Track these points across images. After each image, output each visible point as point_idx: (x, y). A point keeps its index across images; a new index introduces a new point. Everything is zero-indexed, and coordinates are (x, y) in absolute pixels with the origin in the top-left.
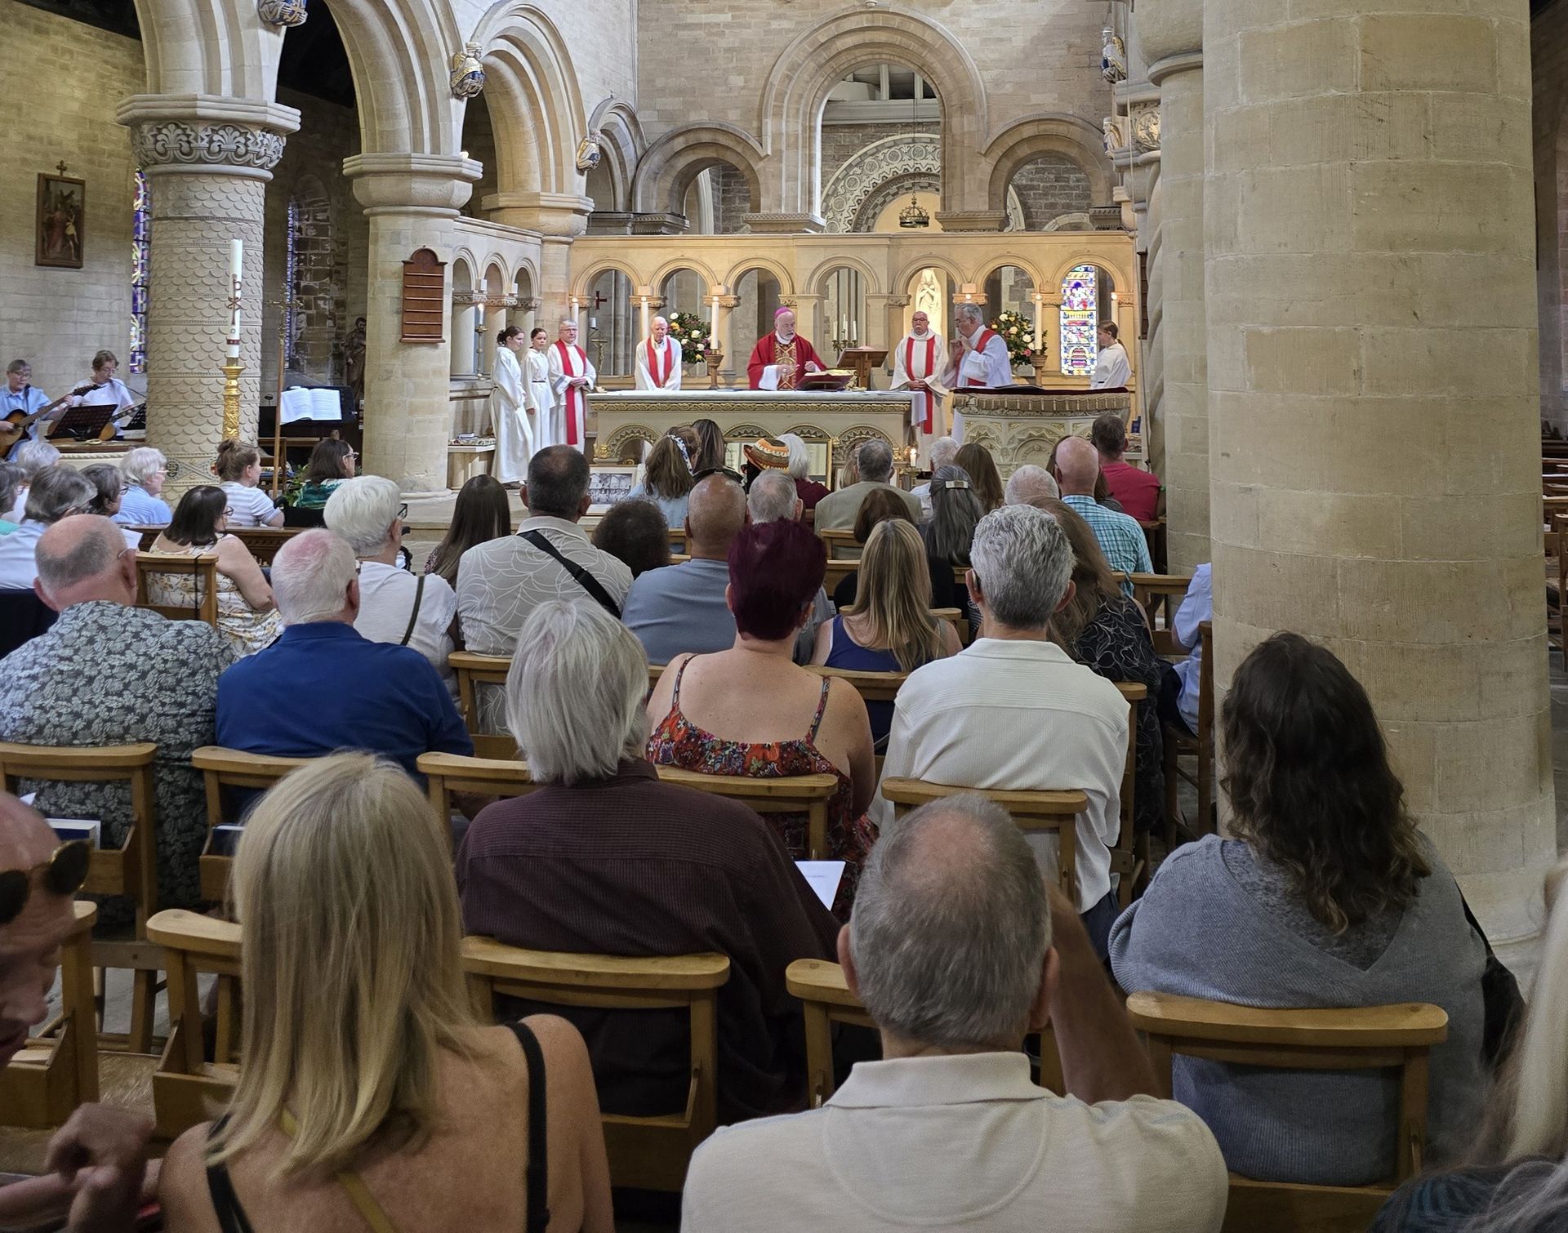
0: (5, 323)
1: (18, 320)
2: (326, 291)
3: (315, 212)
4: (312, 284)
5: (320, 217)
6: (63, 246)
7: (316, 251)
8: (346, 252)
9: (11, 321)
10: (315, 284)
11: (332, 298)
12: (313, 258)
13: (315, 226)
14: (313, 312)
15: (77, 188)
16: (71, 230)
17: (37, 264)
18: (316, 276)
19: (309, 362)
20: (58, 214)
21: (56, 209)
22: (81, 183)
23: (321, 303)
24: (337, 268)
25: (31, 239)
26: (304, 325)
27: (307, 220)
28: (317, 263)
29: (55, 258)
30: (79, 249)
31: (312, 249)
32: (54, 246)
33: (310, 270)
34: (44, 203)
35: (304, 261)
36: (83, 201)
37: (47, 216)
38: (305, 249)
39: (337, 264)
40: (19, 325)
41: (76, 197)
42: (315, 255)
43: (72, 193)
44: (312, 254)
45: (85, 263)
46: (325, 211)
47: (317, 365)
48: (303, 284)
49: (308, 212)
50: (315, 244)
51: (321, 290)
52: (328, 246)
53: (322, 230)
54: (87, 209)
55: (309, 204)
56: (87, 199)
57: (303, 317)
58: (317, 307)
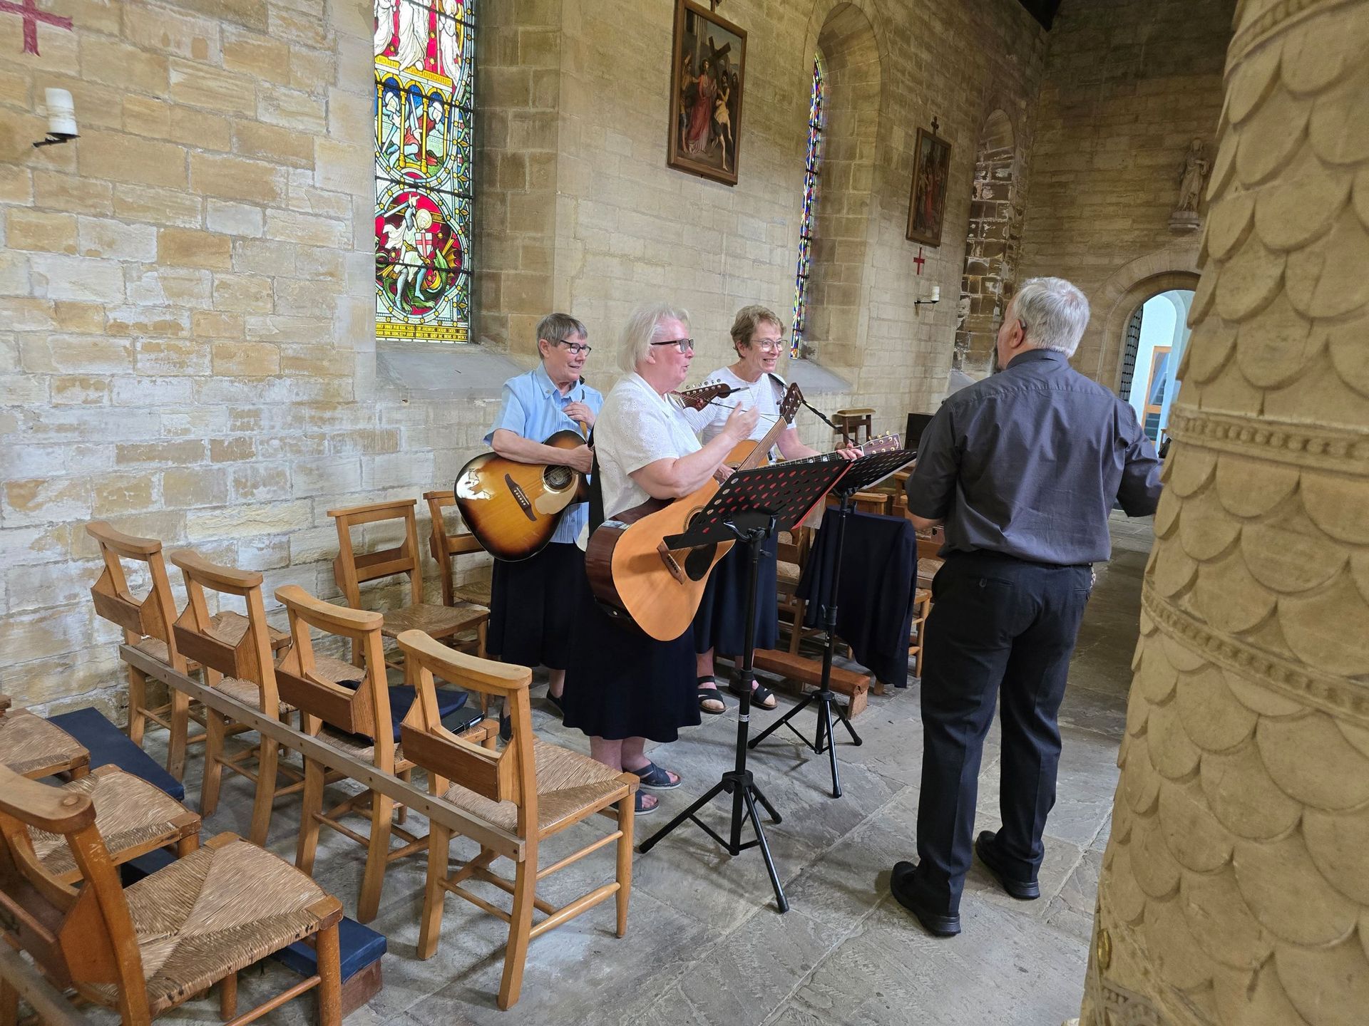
0: (616, 261)
1: (638, 259)
2: (997, 271)
3: (995, 168)
4: (981, 260)
5: (1000, 174)
6: (710, 141)
7: (990, 219)
8: (1021, 224)
9: (625, 258)
10: (985, 262)
11: (1002, 281)
12: (986, 227)
13: (992, 186)
14: (979, 296)
15: (735, 42)
16: (723, 116)
17: (671, 165)
18: (988, 250)
19: (968, 357)
20: (704, 79)
21: (702, 71)
22: (742, 35)
23: (989, 285)
24: (1011, 242)
25: (661, 116)
26: (966, 311)
27: (984, 178)
28: (990, 234)
29: (699, 161)
30: (732, 150)
31: (986, 216)
32: (697, 136)
33: (980, 243)
34: (685, 53)
35: (975, 232)
36: (742, 67)
37: (687, 80)
38: (978, 216)
39: (1012, 237)
40: (639, 267)
41: (734, 58)
42: (989, 224)
43: (727, 48)
44: (985, 222)
45: (741, 178)
46: (1007, 166)
47: (977, 361)
48: (970, 260)
49: (986, 168)
50: (991, 209)
51: (992, 269)
52: (1006, 213)
53: (1000, 191)
54: (748, 86)
55: (988, 157)
56: (748, 68)
57: (967, 302)
58: (985, 290)
